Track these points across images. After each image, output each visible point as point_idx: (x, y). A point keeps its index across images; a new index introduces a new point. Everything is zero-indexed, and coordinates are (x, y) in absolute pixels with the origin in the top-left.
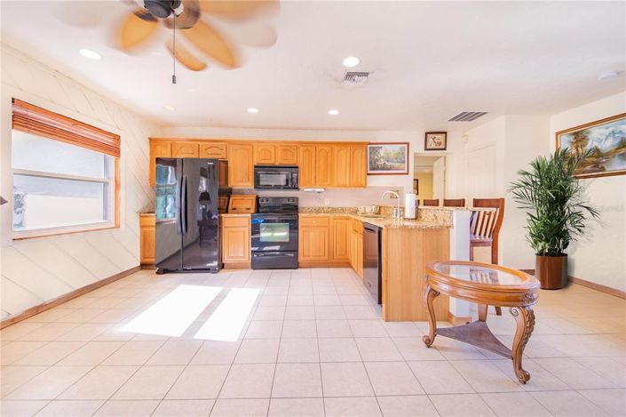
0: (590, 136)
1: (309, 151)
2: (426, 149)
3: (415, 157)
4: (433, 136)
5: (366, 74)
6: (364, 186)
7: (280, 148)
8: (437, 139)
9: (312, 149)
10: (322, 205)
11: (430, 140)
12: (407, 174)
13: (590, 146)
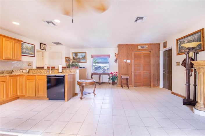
0: (78, 55)
2: (40, 49)
3: (37, 51)
4: (43, 45)
11: (42, 46)
12: (34, 57)
13: (78, 57)
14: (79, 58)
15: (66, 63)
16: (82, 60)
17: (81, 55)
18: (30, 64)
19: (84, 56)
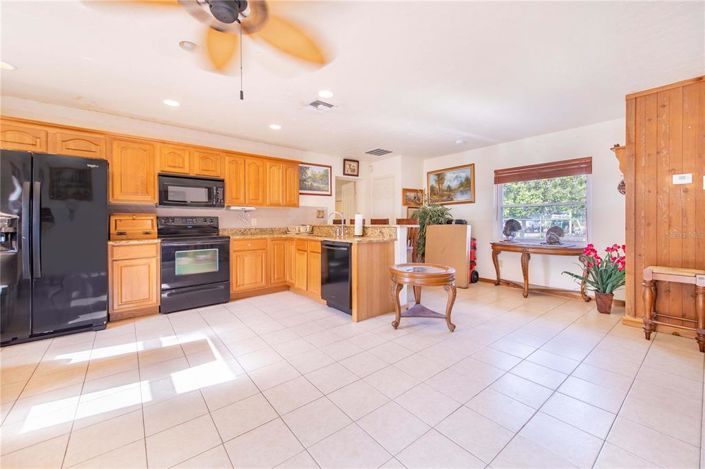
0: (446, 177)
1: (237, 163)
2: (344, 174)
3: (337, 180)
4: (349, 163)
5: (330, 106)
6: (296, 205)
7: (197, 154)
8: (352, 166)
9: (240, 161)
10: (248, 226)
11: (347, 166)
12: (330, 195)
13: (446, 184)
14: (449, 187)
15: (406, 207)
16: (458, 195)
17: (457, 177)
18: (321, 214)
19: (467, 180)
